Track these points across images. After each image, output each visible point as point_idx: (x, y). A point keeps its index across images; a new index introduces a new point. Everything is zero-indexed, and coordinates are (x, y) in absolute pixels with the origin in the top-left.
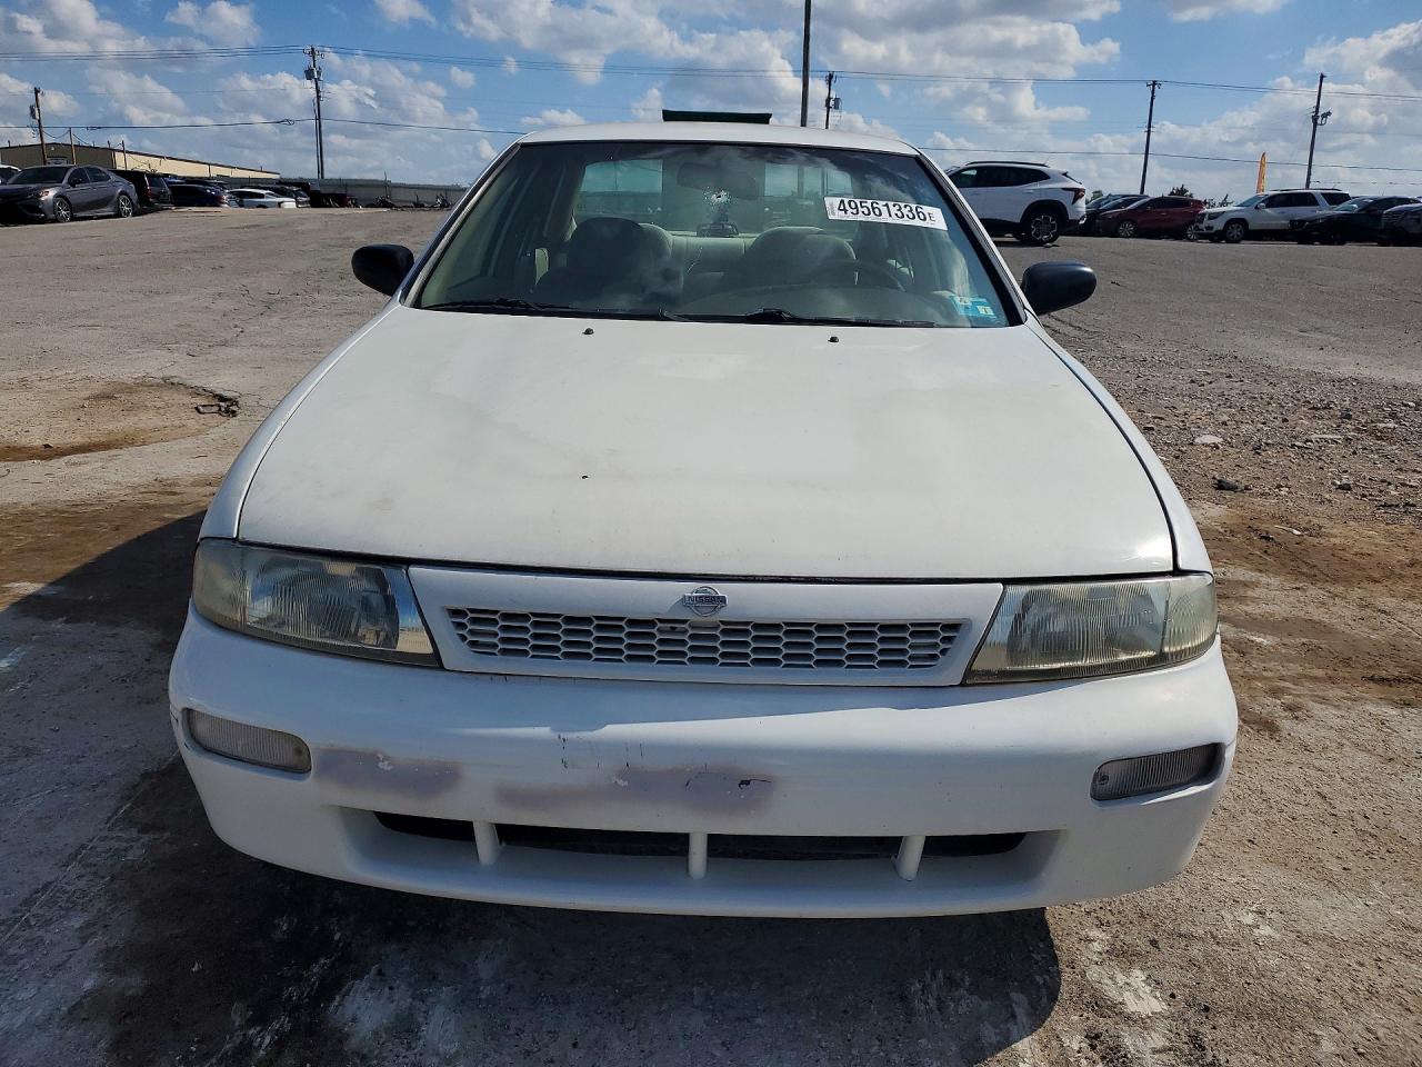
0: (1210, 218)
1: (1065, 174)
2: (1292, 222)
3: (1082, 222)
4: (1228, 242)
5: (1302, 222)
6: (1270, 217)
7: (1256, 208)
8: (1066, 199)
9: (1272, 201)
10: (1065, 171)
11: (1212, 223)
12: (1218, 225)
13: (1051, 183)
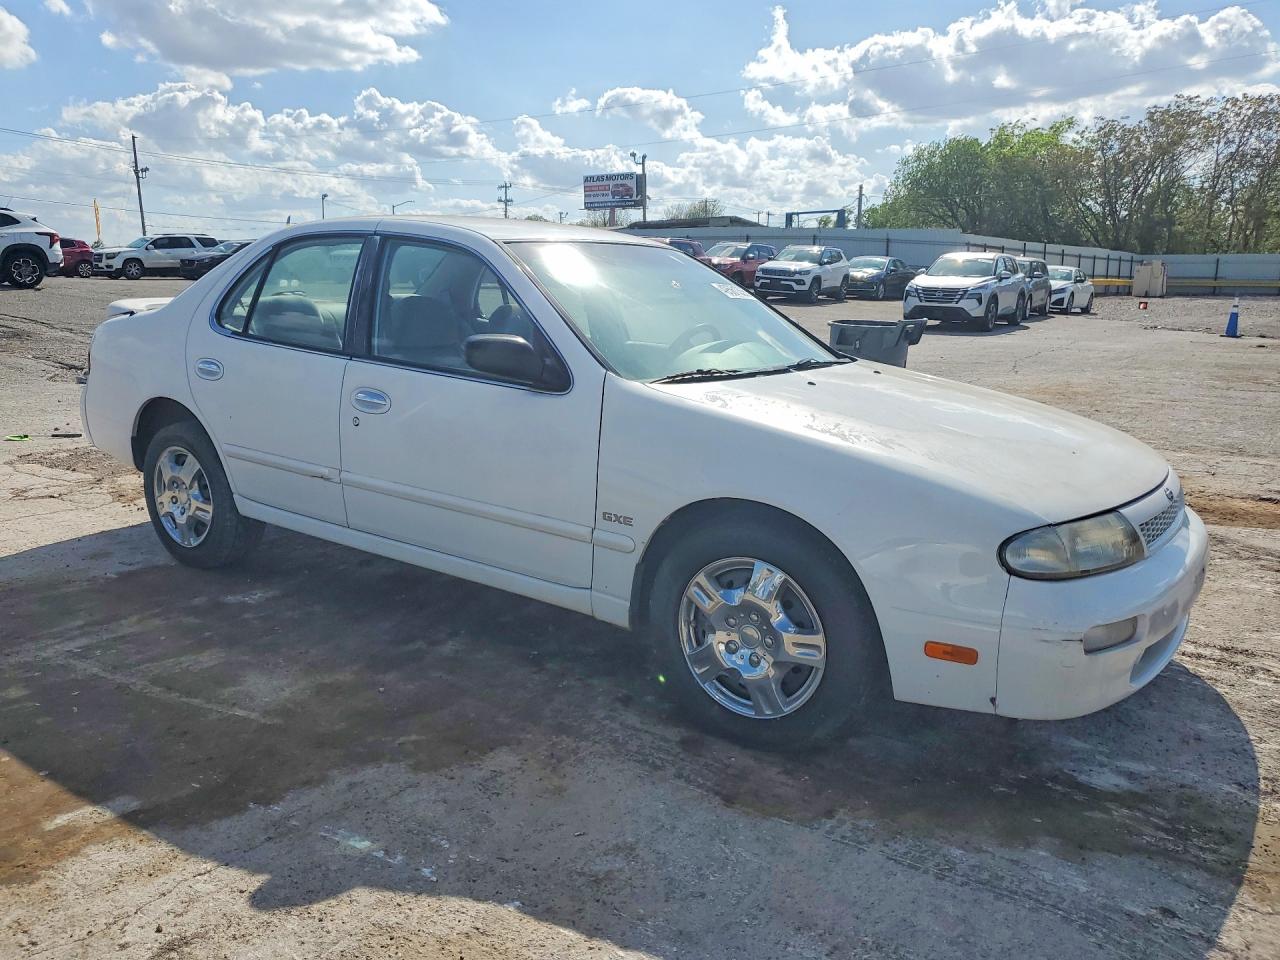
0: (108, 258)
1: (34, 219)
2: (182, 261)
3: (62, 265)
4: (129, 278)
5: (191, 262)
6: (160, 257)
7: (147, 249)
8: (44, 243)
9: (157, 244)
10: (34, 216)
11: (110, 262)
12: (117, 264)
13: (21, 227)
